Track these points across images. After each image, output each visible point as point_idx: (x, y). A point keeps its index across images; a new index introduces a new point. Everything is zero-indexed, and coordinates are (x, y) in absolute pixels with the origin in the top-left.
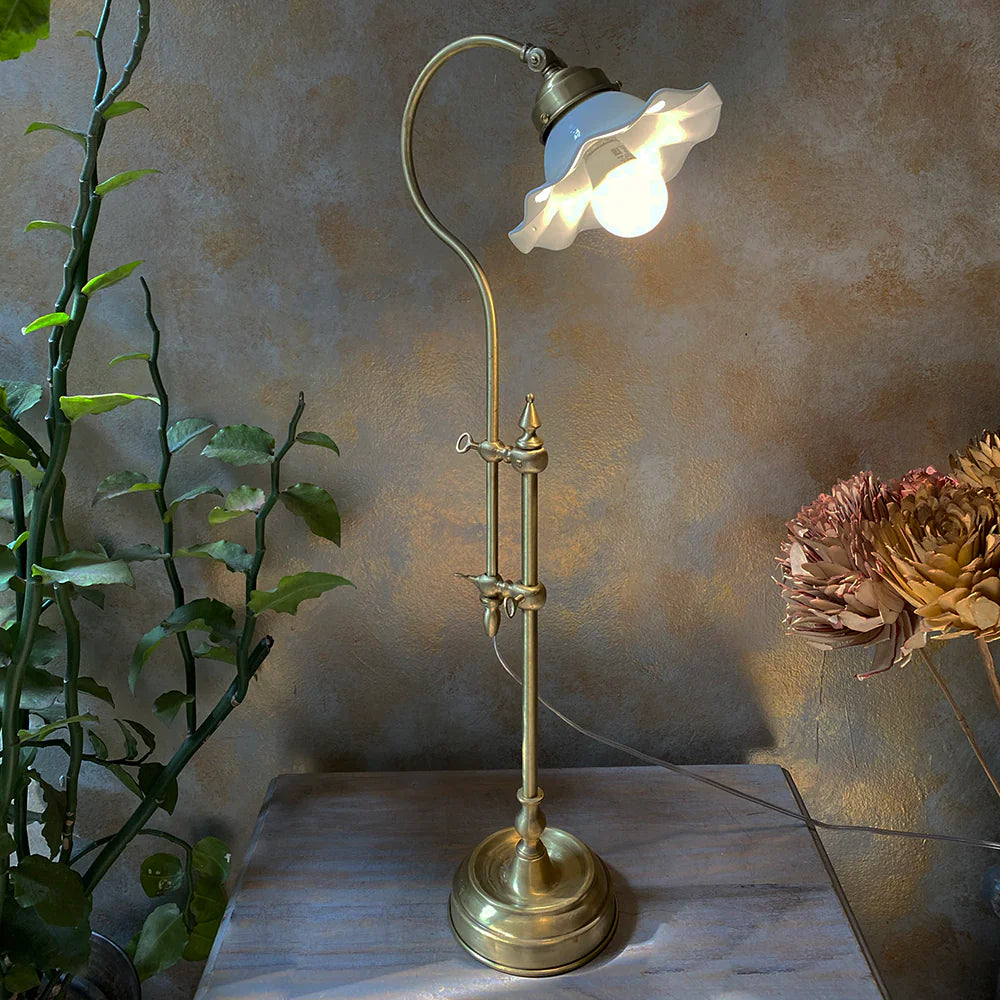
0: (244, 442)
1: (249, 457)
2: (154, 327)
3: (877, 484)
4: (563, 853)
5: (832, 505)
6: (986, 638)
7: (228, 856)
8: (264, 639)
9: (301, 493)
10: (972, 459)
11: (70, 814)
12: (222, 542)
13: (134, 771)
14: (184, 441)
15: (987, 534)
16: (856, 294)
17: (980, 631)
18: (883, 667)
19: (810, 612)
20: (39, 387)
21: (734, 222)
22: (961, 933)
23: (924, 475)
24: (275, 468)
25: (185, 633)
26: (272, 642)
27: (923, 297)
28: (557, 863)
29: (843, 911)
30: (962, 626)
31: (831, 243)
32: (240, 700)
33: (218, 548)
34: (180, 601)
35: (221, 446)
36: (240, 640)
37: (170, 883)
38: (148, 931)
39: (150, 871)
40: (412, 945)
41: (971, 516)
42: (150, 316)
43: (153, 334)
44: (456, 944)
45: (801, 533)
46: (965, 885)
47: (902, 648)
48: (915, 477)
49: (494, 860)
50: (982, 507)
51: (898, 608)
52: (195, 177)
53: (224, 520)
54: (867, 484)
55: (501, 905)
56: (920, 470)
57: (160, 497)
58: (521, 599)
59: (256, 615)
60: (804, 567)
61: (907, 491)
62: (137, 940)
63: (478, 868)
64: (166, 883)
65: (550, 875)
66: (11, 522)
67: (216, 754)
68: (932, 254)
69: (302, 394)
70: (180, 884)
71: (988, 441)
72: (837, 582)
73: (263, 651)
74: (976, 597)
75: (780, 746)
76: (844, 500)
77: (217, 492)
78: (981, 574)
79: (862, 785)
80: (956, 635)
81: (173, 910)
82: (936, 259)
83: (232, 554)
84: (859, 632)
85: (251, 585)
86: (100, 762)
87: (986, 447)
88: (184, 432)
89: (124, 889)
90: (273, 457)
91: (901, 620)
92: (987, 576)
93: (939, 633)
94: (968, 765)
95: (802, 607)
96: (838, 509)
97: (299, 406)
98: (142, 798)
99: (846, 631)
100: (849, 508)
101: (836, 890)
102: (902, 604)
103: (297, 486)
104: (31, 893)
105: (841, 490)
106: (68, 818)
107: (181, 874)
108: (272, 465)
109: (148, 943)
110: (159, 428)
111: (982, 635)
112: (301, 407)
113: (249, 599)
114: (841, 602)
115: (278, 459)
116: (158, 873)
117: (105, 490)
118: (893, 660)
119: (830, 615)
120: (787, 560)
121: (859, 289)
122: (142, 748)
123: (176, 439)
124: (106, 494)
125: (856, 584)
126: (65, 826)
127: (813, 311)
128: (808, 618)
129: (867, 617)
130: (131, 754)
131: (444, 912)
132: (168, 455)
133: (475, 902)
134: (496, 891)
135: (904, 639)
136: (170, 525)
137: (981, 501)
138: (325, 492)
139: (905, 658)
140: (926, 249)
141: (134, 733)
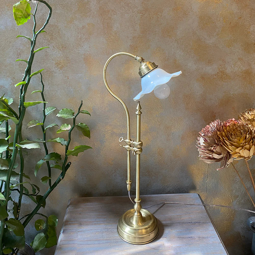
0: (67, 113)
1: (68, 117)
2: (43, 84)
3: (220, 123)
4: (146, 215)
5: (210, 128)
6: (247, 160)
7: (57, 220)
8: (69, 163)
9: (80, 125)
10: (243, 117)
11: (19, 208)
12: (59, 138)
13: (35, 197)
14: (49, 113)
15: (246, 135)
16: (215, 76)
17: (245, 158)
18: (223, 167)
19: (205, 154)
20: (12, 99)
21: (185, 59)
22: (243, 236)
23: (232, 120)
24: (74, 119)
25: (48, 161)
26: (71, 163)
27: (231, 77)
28: (144, 217)
29: (214, 228)
30: (241, 157)
31: (209, 64)
32: (63, 178)
33: (58, 140)
34: (47, 153)
35: (61, 114)
36: (63, 163)
37: (42, 227)
38: (36, 240)
39: (37, 224)
40: (109, 238)
41: (243, 130)
42: (42, 81)
43: (42, 86)
44: (120, 238)
45: (203, 135)
46: (243, 224)
47: (227, 163)
48: (230, 121)
49: (128, 217)
50: (245, 128)
51: (226, 153)
52: (54, 47)
53: (60, 132)
54: (218, 122)
55: (131, 227)
56: (231, 119)
57: (43, 127)
58: (136, 151)
59: (68, 156)
60: (204, 143)
61: (228, 124)
62: (33, 243)
63: (125, 219)
64: (41, 227)
65: (143, 220)
66: (5, 133)
67: (54, 193)
68: (233, 67)
69: (82, 101)
70: (45, 227)
71: (247, 112)
72: (212, 147)
73: (68, 166)
74: (244, 150)
75: (197, 189)
76: (213, 127)
77: (57, 125)
78: (245, 144)
79: (218, 198)
80: (240, 159)
81: (43, 235)
82: (234, 68)
83: (62, 141)
84: (217, 159)
85: (67, 149)
86: (27, 195)
87: (246, 114)
88: (49, 110)
89: (29, 229)
90: (74, 117)
91: (227, 156)
92: (247, 144)
93: (236, 158)
94: (243, 192)
95: (203, 153)
96: (212, 129)
97: (81, 104)
98: (37, 204)
99: (214, 159)
100: (214, 129)
101: (212, 223)
102: (227, 152)
103: (79, 124)
104: (12, 227)
105: (212, 124)
106: (18, 209)
107: (45, 225)
108: (74, 118)
109: (36, 243)
110: (43, 109)
111: (246, 159)
112: (82, 104)
113: (66, 152)
114: (212, 151)
115: (75, 117)
116: (39, 224)
117: (29, 125)
118: (225, 166)
119: (210, 155)
120: (199, 141)
121: (215, 75)
122: (37, 191)
123: (47, 112)
124: (30, 126)
125: (216, 147)
126: (18, 211)
127: (205, 81)
128: (205, 155)
129: (219, 155)
130: (34, 193)
131: (116, 230)
132: (45, 116)
133: (124, 227)
134: (129, 224)
135: (227, 160)
136: (45, 134)
137: (245, 127)
138: (86, 125)
139: (228, 165)
140: (231, 66)
141: (35, 188)
